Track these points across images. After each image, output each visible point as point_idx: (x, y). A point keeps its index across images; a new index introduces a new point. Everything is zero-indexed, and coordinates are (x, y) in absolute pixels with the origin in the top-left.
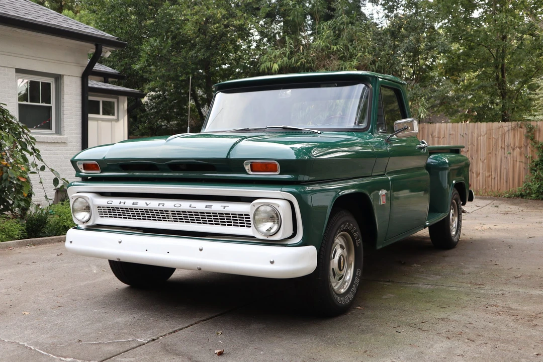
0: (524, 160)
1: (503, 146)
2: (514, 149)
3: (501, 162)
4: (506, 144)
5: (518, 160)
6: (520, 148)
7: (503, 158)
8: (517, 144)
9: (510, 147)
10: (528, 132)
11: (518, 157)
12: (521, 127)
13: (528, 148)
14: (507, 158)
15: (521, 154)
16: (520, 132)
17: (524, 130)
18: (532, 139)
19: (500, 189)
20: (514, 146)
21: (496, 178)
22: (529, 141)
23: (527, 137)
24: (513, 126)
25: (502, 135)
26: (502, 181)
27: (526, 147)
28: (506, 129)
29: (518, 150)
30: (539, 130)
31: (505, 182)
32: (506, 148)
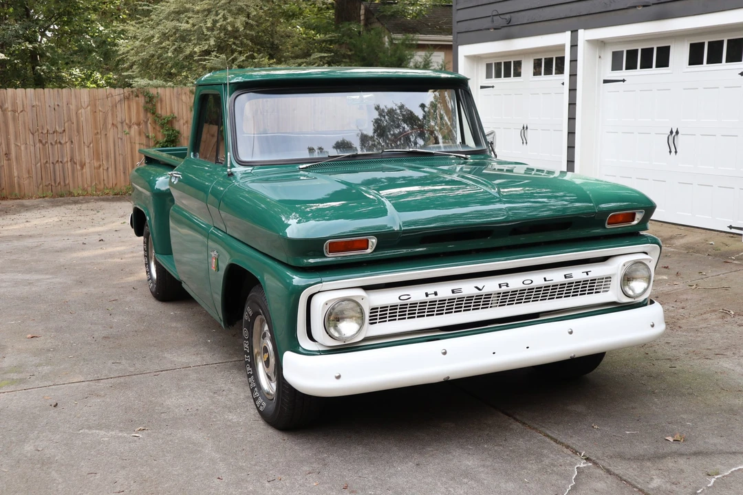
0: (144, 141)
1: (115, 123)
2: (130, 127)
3: (115, 146)
4: (119, 119)
5: (137, 142)
6: (139, 124)
7: (116, 140)
8: (134, 120)
9: (124, 124)
10: (147, 103)
11: (137, 138)
12: (137, 96)
13: (149, 125)
14: (121, 139)
15: (140, 134)
16: (138, 104)
17: (142, 100)
18: (153, 113)
19: (116, 184)
20: (130, 121)
21: (110, 169)
22: (149, 115)
23: (146, 110)
24: (127, 94)
25: (112, 107)
26: (118, 172)
27: (146, 123)
28: (118, 98)
29: (136, 127)
30: (161, 101)
31: (122, 174)
32: (119, 126)
